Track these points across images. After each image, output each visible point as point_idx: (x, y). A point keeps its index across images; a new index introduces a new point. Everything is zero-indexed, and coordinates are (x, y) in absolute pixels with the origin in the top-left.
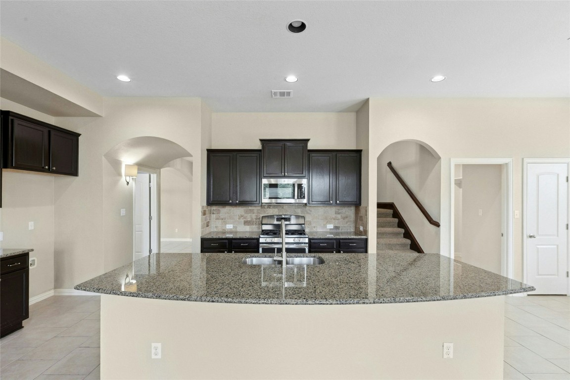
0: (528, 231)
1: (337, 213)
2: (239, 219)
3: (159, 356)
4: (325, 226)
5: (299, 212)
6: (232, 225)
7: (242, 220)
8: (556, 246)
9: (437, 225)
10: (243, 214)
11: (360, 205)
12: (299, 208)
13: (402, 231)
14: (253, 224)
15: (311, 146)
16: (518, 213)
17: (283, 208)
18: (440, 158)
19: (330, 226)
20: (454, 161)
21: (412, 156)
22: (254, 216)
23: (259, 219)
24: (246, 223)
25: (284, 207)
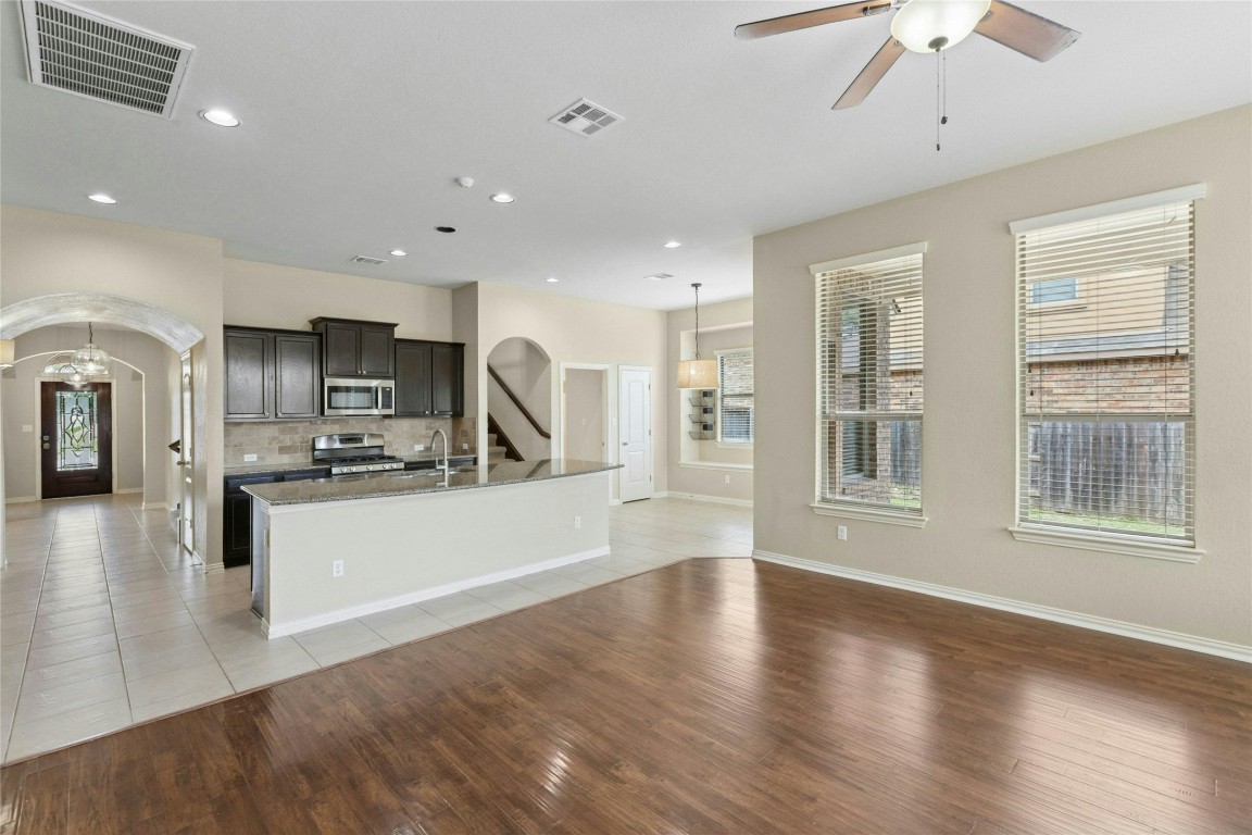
0: (622, 440)
1: (428, 428)
2: (270, 444)
3: (341, 573)
4: (412, 447)
5: (374, 428)
6: (255, 456)
7: (276, 446)
8: (640, 453)
9: (548, 436)
10: (277, 434)
11: (462, 415)
12: (372, 422)
13: (504, 449)
14: (295, 452)
15: (399, 333)
16: (615, 420)
17: (348, 423)
18: (550, 361)
19: (420, 447)
20: (565, 365)
21: (517, 354)
22: (297, 438)
23: (307, 442)
24: (282, 450)
25: (350, 422)
